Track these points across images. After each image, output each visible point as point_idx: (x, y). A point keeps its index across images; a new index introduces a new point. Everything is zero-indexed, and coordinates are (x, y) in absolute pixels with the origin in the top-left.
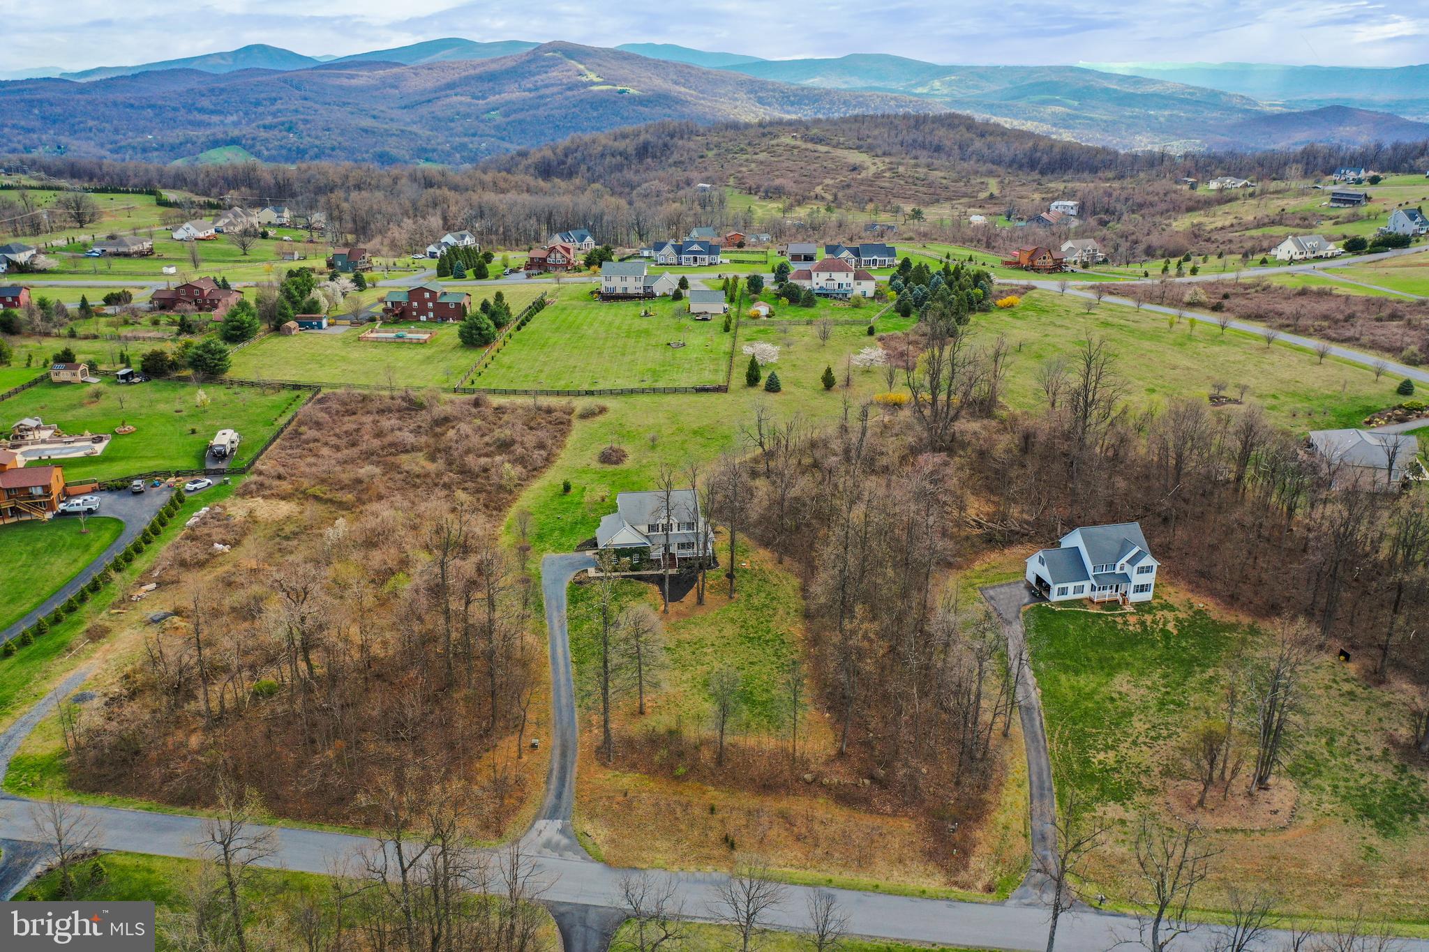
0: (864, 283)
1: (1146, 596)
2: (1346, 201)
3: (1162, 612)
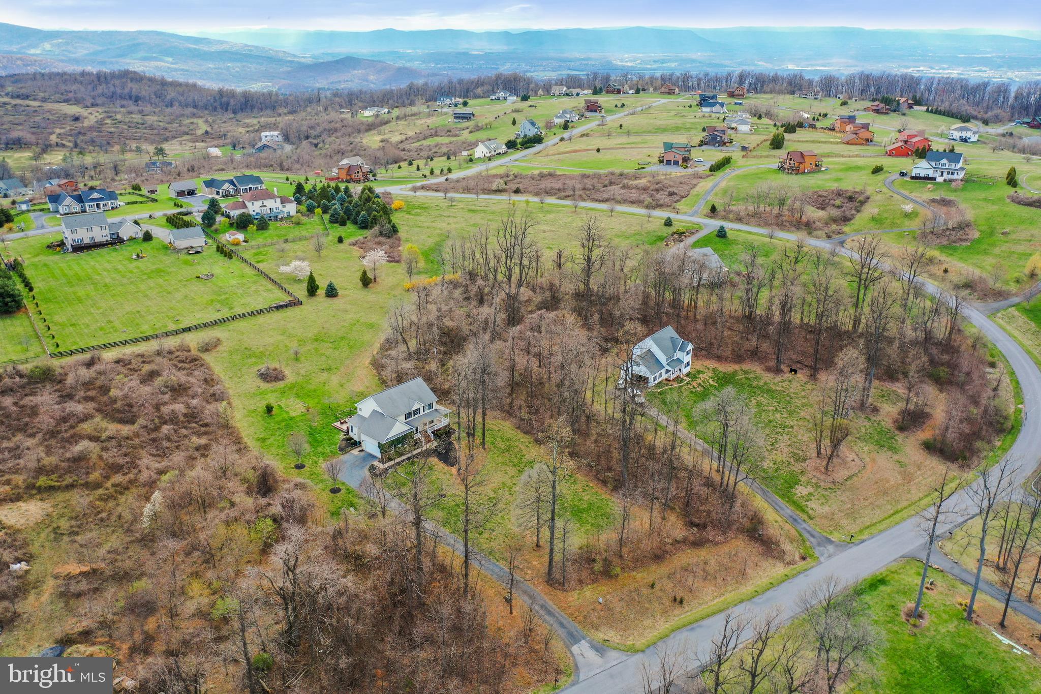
0: (287, 205)
1: (688, 369)
2: (463, 118)
3: (701, 376)
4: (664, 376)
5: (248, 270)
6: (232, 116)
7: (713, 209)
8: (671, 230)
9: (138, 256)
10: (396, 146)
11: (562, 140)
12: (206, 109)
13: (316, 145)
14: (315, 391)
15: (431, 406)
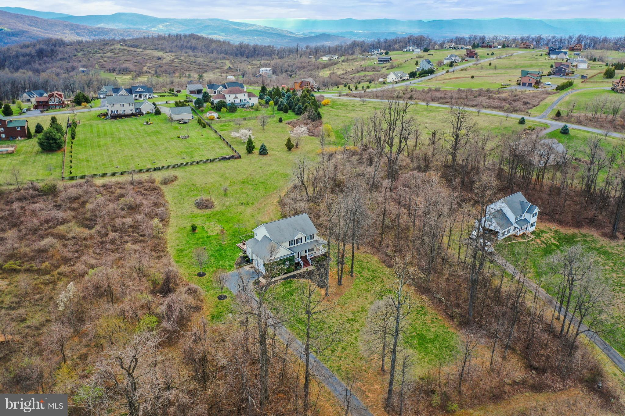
0: (252, 98)
1: (533, 228)
2: (384, 61)
3: (544, 235)
4: (512, 232)
5: (213, 135)
6: (246, 59)
7: (558, 114)
8: (523, 127)
9: (147, 123)
10: (339, 76)
11: (448, 72)
12: (231, 55)
13: (291, 76)
14: (232, 219)
15: (312, 237)
